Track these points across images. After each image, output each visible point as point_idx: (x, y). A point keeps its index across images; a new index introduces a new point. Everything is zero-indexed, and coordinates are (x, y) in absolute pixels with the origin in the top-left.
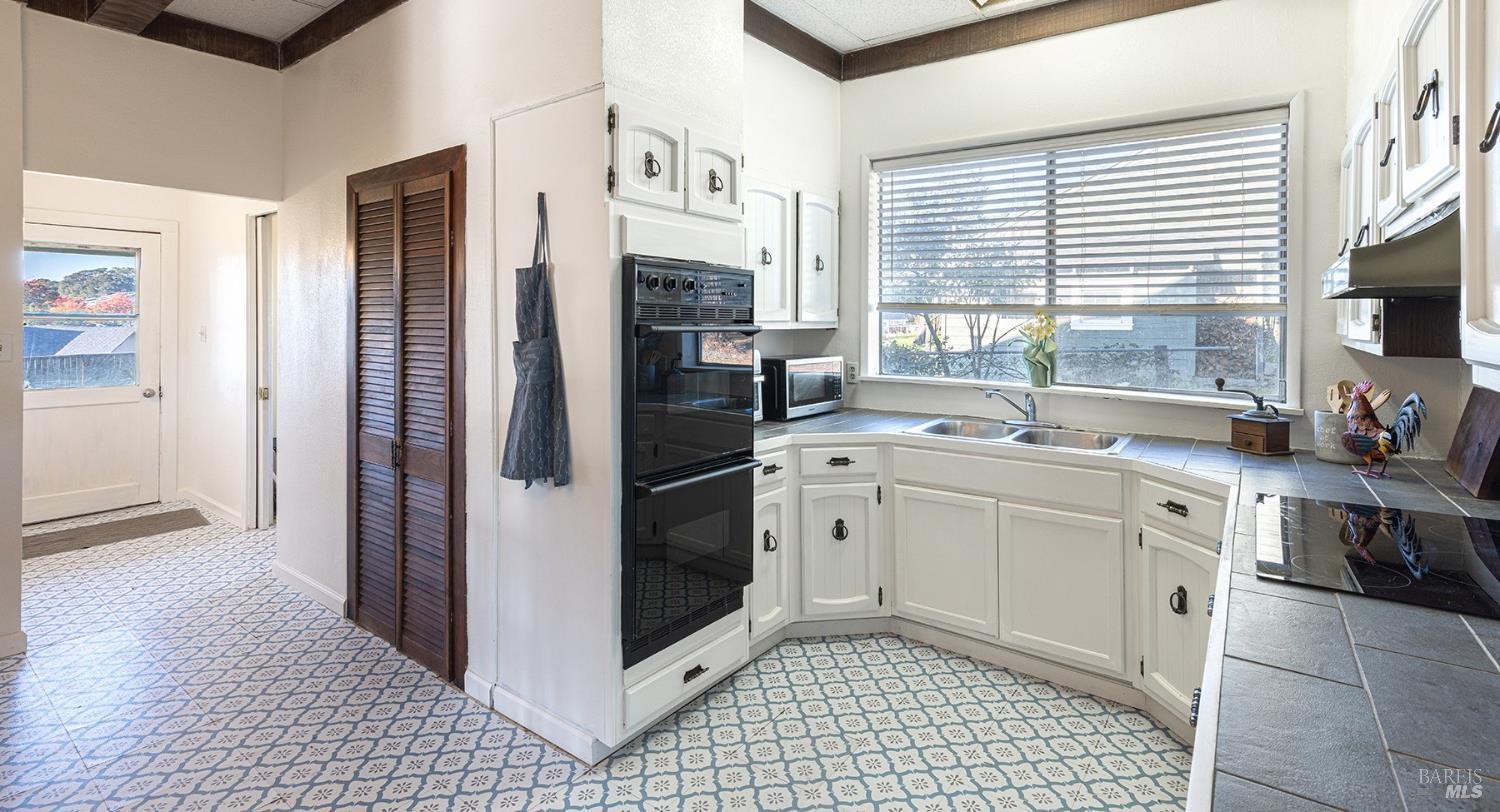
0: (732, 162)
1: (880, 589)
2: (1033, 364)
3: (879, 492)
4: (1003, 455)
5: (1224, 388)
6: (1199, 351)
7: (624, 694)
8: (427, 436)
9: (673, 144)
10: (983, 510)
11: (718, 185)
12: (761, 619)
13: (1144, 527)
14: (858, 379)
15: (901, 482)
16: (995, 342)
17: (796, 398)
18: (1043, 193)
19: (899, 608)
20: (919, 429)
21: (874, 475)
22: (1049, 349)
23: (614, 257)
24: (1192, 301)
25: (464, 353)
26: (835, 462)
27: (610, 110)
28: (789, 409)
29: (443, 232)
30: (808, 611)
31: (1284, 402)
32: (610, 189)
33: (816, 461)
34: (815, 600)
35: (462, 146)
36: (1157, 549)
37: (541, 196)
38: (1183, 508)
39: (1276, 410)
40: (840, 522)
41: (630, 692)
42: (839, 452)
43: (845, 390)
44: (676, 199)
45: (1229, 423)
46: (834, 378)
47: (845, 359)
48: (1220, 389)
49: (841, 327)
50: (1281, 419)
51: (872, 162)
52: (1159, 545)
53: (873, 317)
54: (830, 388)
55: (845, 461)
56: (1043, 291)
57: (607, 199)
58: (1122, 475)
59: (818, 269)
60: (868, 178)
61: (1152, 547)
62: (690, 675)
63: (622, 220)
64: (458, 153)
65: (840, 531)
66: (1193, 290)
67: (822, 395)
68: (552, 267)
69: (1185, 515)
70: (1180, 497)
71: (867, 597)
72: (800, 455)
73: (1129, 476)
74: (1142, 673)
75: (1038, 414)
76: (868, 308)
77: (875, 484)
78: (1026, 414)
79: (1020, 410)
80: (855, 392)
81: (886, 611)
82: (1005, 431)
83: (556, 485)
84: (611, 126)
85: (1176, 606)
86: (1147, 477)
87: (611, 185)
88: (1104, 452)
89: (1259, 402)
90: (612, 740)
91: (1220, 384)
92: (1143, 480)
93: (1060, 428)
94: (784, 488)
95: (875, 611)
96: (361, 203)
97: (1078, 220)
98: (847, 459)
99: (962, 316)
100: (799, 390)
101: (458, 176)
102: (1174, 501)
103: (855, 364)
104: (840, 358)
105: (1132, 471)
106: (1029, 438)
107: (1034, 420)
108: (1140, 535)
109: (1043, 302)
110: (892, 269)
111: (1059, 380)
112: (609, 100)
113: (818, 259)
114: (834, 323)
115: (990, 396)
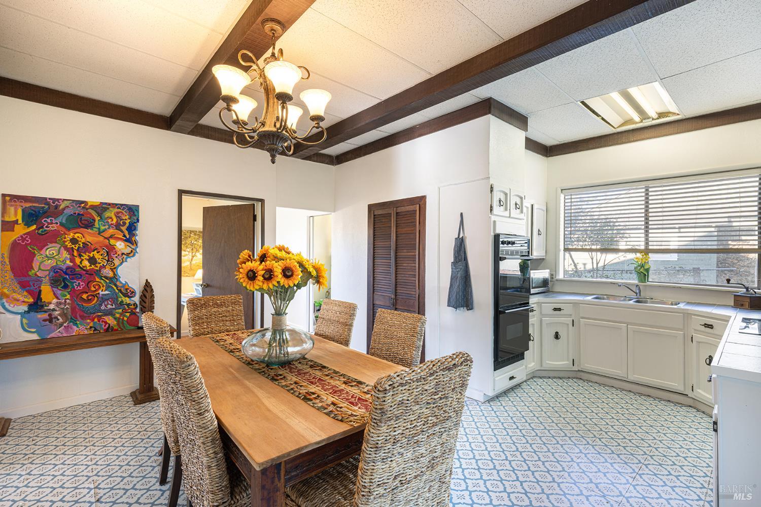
0: (521, 198)
1: (573, 360)
2: (639, 273)
3: (573, 322)
4: (630, 307)
5: (730, 282)
6: (718, 270)
7: (494, 379)
8: (406, 295)
9: (506, 194)
10: (621, 329)
11: (502, 204)
12: (529, 366)
13: (693, 334)
14: (555, 279)
15: (583, 318)
16: (604, 266)
17: (534, 286)
18: (643, 202)
19: (582, 367)
20: (589, 298)
21: (571, 315)
22: (646, 267)
23: (492, 234)
24: (715, 247)
25: (424, 266)
26: (555, 309)
27: (491, 186)
28: (531, 290)
29: (416, 225)
30: (544, 365)
31: (759, 289)
32: (491, 212)
33: (548, 309)
34: (547, 362)
35: (425, 196)
36: (699, 342)
37: (462, 214)
38: (712, 325)
39: (755, 292)
40: (557, 333)
41: (496, 379)
42: (557, 306)
43: (550, 284)
44: (507, 213)
45: (733, 296)
46: (546, 279)
47: (550, 271)
48: (728, 283)
49: (547, 258)
50: (757, 295)
51: (562, 190)
52: (700, 340)
53: (562, 252)
54: (545, 283)
55: (559, 309)
56: (643, 243)
57: (490, 215)
58: (684, 315)
59: (539, 234)
60: (560, 196)
61: (697, 342)
62: (512, 378)
63: (494, 222)
64: (423, 198)
65: (557, 336)
66: (716, 243)
67: (542, 285)
68: (466, 237)
69: (712, 328)
70: (710, 321)
71: (568, 362)
72: (541, 307)
73: (687, 315)
74: (693, 390)
75: (641, 293)
76: (559, 250)
77: (571, 319)
78: (636, 293)
79: (634, 292)
80: (553, 285)
81: (576, 368)
82: (627, 300)
83: (468, 310)
84: (491, 191)
85: (708, 363)
86: (695, 315)
87: (491, 210)
88: (675, 307)
89: (747, 289)
90: (491, 394)
91: (728, 281)
92: (693, 317)
93: (652, 299)
94: (535, 319)
95: (572, 368)
96: (375, 214)
97: (660, 214)
98: (560, 308)
99: (587, 253)
100: (535, 283)
101: (422, 206)
102: (706, 323)
103: (554, 273)
104: (548, 271)
105: (688, 313)
106: (637, 302)
107: (640, 295)
108: (692, 338)
109: (643, 247)
110: (571, 234)
111: (650, 280)
112: (491, 182)
113: (539, 231)
114: (544, 256)
115: (620, 286)
